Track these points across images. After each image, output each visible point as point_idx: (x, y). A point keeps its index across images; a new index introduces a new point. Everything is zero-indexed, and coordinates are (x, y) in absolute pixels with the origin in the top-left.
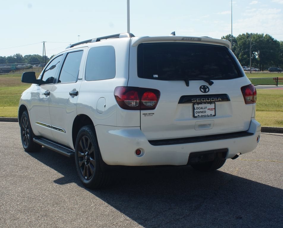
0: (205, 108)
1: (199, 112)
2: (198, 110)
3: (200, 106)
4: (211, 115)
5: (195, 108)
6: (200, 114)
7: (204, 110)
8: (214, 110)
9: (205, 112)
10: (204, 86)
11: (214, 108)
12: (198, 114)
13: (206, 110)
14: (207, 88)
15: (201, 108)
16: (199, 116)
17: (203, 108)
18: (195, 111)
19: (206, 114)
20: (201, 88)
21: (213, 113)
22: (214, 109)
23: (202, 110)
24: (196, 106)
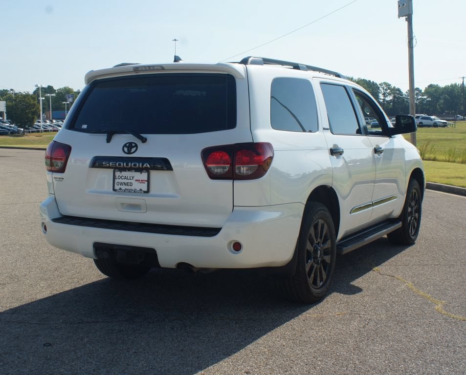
0: (131, 178)
1: (121, 184)
2: (121, 181)
3: (124, 174)
4: (141, 190)
5: (117, 178)
6: (124, 187)
7: (129, 181)
8: (146, 183)
9: (131, 184)
10: (131, 143)
11: (146, 179)
12: (120, 186)
13: (133, 181)
14: (134, 147)
15: (125, 178)
16: (120, 189)
17: (129, 178)
18: (117, 181)
19: (133, 188)
20: (125, 146)
21: (144, 187)
22: (146, 181)
23: (126, 181)
24: (118, 174)
